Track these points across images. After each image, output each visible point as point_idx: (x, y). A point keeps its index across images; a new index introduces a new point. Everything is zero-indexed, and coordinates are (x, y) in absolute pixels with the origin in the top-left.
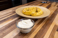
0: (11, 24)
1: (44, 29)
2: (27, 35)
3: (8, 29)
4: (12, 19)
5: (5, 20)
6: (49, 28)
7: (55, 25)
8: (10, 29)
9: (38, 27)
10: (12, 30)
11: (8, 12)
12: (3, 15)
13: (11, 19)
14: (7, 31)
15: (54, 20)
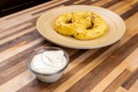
0: (20, 56)
1: (95, 76)
3: (13, 68)
4: (28, 43)
5: (10, 44)
6: (106, 75)
7: (126, 70)
8: (17, 69)
9: (82, 71)
10: (21, 72)
11: (22, 22)
12: (10, 29)
13: (25, 42)
14: (9, 73)
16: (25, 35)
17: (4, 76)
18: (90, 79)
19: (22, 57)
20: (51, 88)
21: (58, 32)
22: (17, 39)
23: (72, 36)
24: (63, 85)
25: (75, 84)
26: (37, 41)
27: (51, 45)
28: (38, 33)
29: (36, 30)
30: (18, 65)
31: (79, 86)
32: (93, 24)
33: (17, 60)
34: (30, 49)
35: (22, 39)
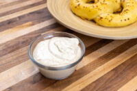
0: (22, 40)
1: (117, 76)
2: (55, 85)
3: (9, 55)
4: (33, 25)
5: (10, 24)
6: (133, 77)
8: (14, 57)
9: (100, 68)
10: (20, 62)
12: (12, 4)
13: (30, 23)
16: (31, 13)
18: (111, 80)
19: (23, 42)
20: (57, 87)
21: (75, 14)
22: (20, 17)
23: (93, 21)
24: (73, 84)
25: (90, 85)
26: (46, 23)
27: (63, 30)
28: (49, 12)
29: (46, 8)
30: (16, 52)
31: (95, 87)
32: (122, 7)
33: (16, 45)
34: (35, 32)
35: (27, 18)
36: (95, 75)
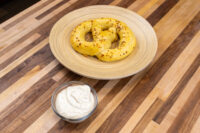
7: (157, 99)
12: (13, 45)
13: (37, 67)
15: (162, 79)
17: (24, 117)
19: (39, 90)
21: (77, 52)
23: (95, 57)
24: (92, 123)
25: (105, 122)
36: (107, 111)
